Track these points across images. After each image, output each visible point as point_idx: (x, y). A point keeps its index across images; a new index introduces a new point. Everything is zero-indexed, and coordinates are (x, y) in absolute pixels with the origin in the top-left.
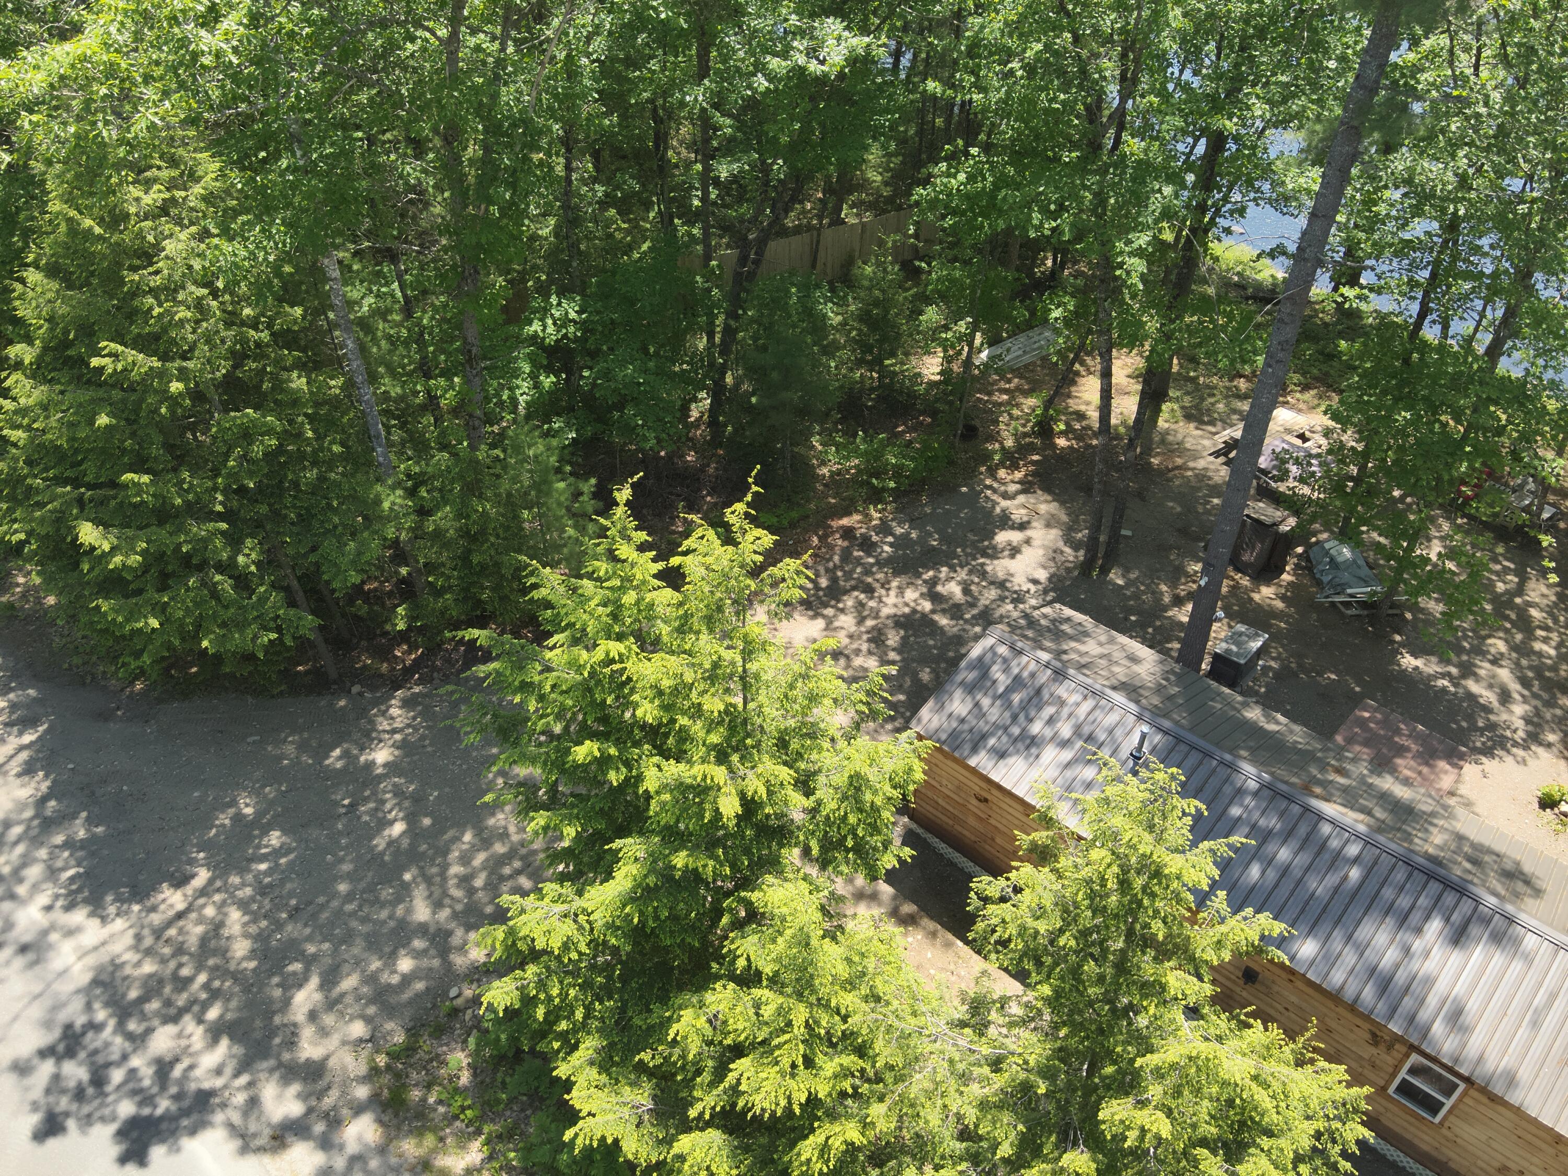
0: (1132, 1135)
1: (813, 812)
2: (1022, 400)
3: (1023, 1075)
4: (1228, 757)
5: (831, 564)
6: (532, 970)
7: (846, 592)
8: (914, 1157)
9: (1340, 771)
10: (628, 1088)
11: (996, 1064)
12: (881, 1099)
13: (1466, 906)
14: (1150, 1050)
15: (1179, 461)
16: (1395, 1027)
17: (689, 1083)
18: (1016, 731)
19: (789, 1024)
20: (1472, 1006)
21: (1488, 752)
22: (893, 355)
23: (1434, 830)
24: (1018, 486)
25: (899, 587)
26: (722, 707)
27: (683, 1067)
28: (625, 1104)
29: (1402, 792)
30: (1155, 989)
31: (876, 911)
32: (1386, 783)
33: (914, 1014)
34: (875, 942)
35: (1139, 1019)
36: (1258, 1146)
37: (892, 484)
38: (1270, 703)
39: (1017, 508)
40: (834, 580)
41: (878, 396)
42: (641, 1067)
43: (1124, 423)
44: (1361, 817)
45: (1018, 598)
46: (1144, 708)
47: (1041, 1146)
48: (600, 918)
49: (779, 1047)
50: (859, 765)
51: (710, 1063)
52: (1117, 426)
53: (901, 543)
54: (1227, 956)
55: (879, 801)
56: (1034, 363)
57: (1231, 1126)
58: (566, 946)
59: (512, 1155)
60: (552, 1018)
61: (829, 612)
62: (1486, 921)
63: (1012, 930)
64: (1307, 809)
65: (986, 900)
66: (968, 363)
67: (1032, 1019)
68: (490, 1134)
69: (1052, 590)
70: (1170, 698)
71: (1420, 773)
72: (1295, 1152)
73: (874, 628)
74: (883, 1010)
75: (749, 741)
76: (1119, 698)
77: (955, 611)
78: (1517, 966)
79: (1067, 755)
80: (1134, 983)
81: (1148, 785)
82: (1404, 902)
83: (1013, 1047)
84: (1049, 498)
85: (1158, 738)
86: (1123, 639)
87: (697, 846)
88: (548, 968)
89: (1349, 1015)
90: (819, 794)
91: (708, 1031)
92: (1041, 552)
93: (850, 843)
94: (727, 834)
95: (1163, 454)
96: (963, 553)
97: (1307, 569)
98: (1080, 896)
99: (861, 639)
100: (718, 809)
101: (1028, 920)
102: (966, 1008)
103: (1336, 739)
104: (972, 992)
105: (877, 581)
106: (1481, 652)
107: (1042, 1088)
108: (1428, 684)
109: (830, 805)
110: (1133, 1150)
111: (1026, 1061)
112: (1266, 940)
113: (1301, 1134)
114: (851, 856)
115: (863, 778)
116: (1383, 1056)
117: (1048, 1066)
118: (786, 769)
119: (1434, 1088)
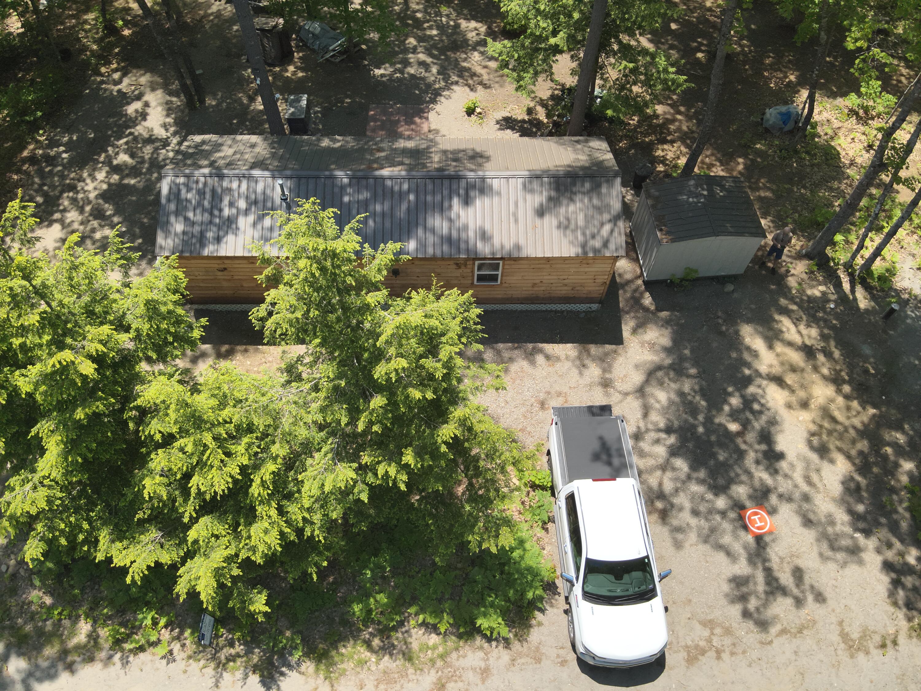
0: (393, 376)
1: (138, 338)
2: (86, 17)
3: (331, 385)
4: (327, 173)
5: (36, 186)
6: (39, 527)
7: (59, 197)
8: (305, 453)
9: (380, 150)
10: (142, 536)
11: (316, 388)
12: (274, 442)
13: (463, 183)
14: (379, 335)
15: (201, 12)
16: (462, 256)
17: (174, 509)
18: (217, 221)
19: (205, 445)
20: (487, 227)
21: (434, 101)
23: (433, 155)
24: (119, 73)
25: (90, 175)
26: (38, 318)
27: (164, 505)
28: (147, 544)
29: (410, 144)
30: (366, 308)
31: (210, 361)
32: (402, 144)
33: (263, 395)
34: (221, 377)
35: (366, 324)
36: (441, 343)
37: (39, 114)
38: (329, 133)
39: (124, 86)
40: (45, 195)
42: (141, 522)
44: (400, 168)
45: (165, 143)
46: (272, 171)
47: (358, 407)
48: (56, 474)
49: (208, 458)
50: (145, 295)
51: (177, 493)
52: (153, 7)
53: (70, 147)
54: (385, 273)
55: (171, 307)
57: (427, 343)
58: (50, 501)
59: (105, 611)
60: (71, 538)
61: (57, 216)
62: (474, 187)
63: (285, 326)
64: (376, 178)
65: (263, 320)
67: (319, 358)
68: (85, 613)
69: (181, 128)
70: (282, 157)
71: (412, 130)
72: (457, 335)
73: (92, 210)
74: (248, 403)
75: (69, 326)
76: (256, 172)
77: (134, 171)
78: (496, 199)
79: (251, 218)
80: (355, 312)
82: (438, 198)
83: (318, 376)
84: (142, 72)
85: (289, 183)
86: (239, 137)
87: (85, 400)
88: (48, 519)
89: (443, 263)
90: (134, 326)
91: (165, 480)
92: (160, 109)
93: (171, 339)
94: (96, 382)
95: (189, 12)
96: (113, 132)
97: (304, 46)
98: (306, 288)
99: (89, 221)
100: (81, 374)
101: (290, 316)
102: (285, 374)
103: (368, 133)
104: (283, 366)
105: (73, 179)
106: (406, 51)
107: (343, 384)
108: (391, 80)
109: (145, 327)
110: (396, 381)
111: (328, 377)
112: (397, 254)
113: (455, 326)
114: (176, 344)
115: (153, 300)
116: (465, 270)
117: (340, 373)
118: (105, 326)
119: (490, 271)
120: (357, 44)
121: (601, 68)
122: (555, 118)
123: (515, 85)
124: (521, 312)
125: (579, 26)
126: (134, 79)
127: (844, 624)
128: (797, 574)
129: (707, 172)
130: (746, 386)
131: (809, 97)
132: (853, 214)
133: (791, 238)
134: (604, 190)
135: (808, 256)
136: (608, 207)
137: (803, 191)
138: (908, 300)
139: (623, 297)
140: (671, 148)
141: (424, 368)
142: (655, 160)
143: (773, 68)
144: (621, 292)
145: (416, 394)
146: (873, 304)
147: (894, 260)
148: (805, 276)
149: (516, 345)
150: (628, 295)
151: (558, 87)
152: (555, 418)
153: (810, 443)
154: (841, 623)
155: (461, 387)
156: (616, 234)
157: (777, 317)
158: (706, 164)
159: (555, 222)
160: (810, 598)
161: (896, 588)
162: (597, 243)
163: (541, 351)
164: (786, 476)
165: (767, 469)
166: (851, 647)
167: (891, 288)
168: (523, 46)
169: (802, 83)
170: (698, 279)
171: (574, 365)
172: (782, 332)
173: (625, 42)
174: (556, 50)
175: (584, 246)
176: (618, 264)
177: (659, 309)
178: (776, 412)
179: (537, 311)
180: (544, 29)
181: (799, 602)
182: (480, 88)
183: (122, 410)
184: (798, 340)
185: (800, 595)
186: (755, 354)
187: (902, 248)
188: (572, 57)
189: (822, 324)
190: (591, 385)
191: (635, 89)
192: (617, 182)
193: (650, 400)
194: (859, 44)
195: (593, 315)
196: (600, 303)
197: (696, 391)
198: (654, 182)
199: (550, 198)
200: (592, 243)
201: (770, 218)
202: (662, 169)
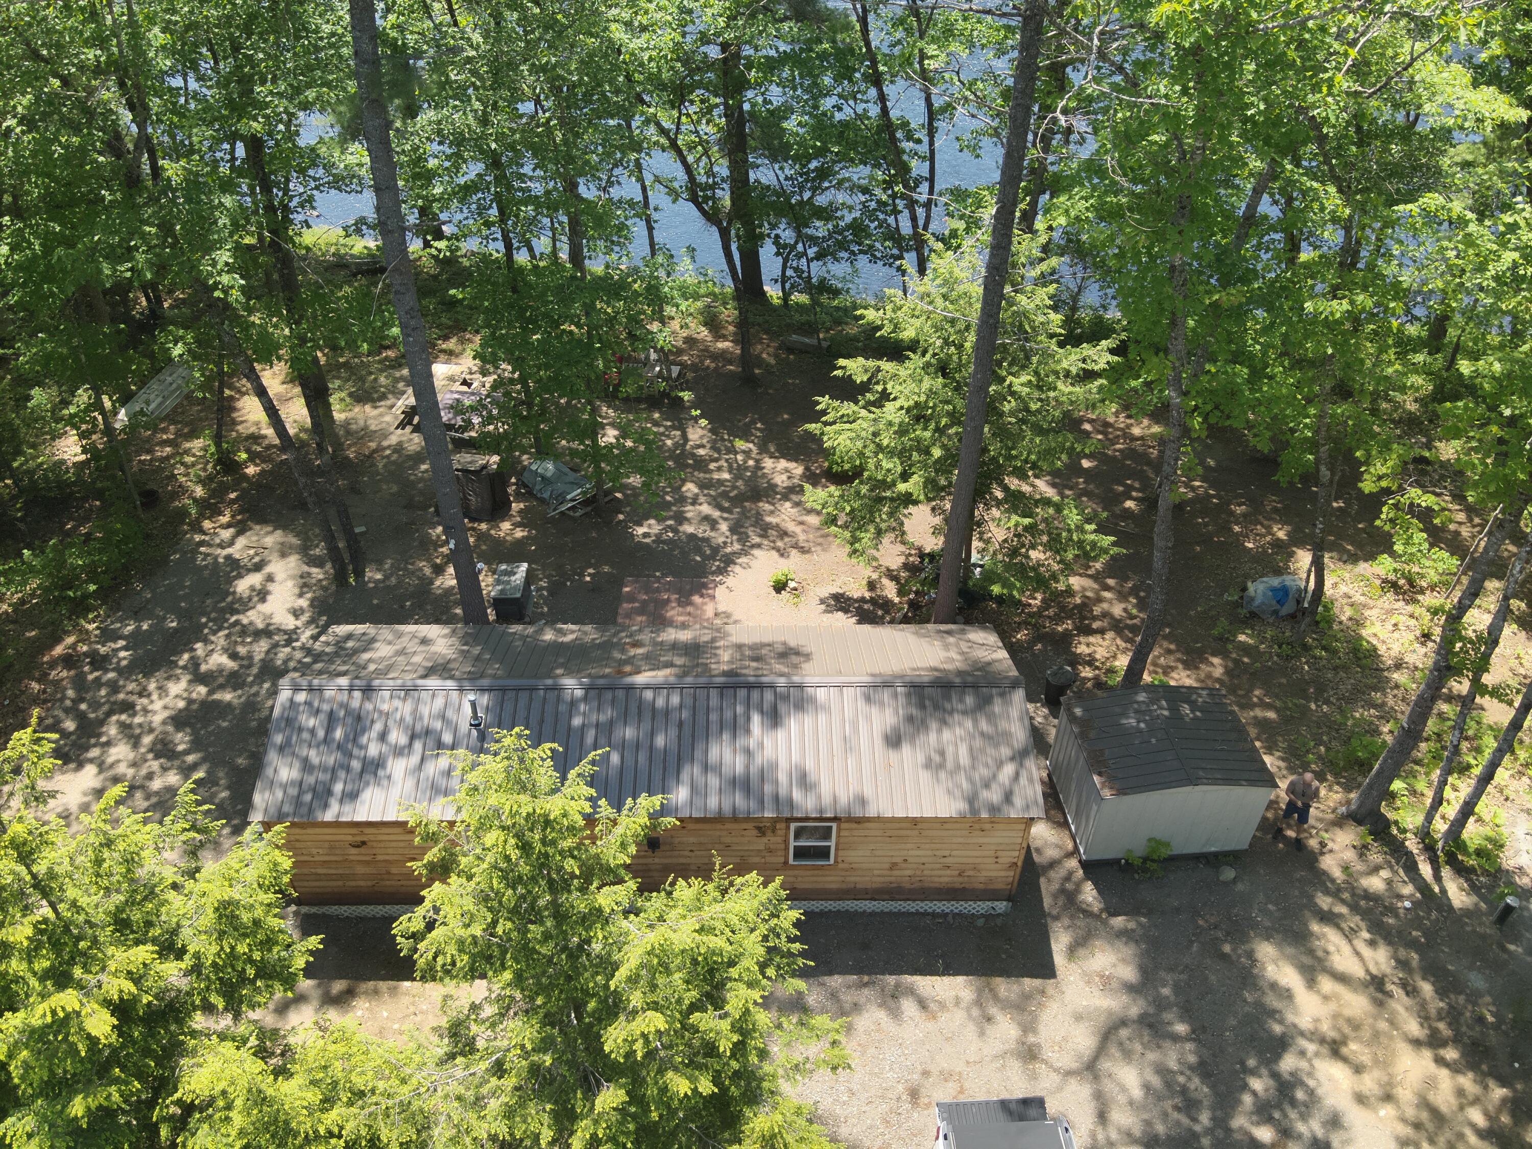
0: (639, 1046)
1: (196, 970)
2: (188, 445)
3: (526, 1063)
4: (549, 682)
5: (68, 703)
7: (102, 722)
9: (636, 644)
11: (499, 1069)
13: (768, 694)
14: (616, 966)
15: (373, 445)
16: (768, 814)
18: (356, 765)
20: (810, 765)
21: (722, 571)
22: (18, 452)
23: (720, 652)
24: (232, 531)
25: (159, 687)
26: (29, 932)
29: (685, 636)
30: (597, 915)
32: (671, 635)
33: (404, 1081)
34: (333, 1047)
35: (594, 945)
36: (730, 979)
37: (92, 588)
38: (552, 619)
39: (240, 549)
40: (81, 717)
41: (25, 502)
43: (303, 429)
44: (667, 671)
45: (291, 636)
46: (459, 680)
47: (573, 1109)
50: (219, 892)
52: (297, 435)
53: (134, 641)
54: (633, 850)
55: (259, 912)
56: (180, 405)
57: (704, 980)
61: (94, 753)
62: (786, 697)
63: (451, 950)
64: (631, 688)
65: (416, 937)
66: (109, 430)
67: (508, 1008)
69: (320, 614)
70: (478, 658)
71: (689, 614)
72: (758, 963)
73: (154, 743)
74: (374, 1099)
75: (82, 945)
76: (433, 682)
77: (234, 680)
78: (822, 718)
79: (415, 759)
80: (576, 922)
81: (503, 754)
82: (728, 717)
83: (505, 1043)
84: (270, 529)
85: (485, 699)
86: (411, 628)
87: (90, 1081)
89: (736, 826)
90: (191, 949)
92: (290, 584)
93: (251, 972)
94: (115, 1051)
95: (355, 444)
96: (209, 620)
97: (527, 492)
98: (495, 882)
99: (146, 761)
100: (89, 1035)
101: (460, 932)
102: (446, 1040)
103: (620, 620)
104: (444, 1022)
105: (131, 693)
106: (682, 500)
107: (548, 1060)
108: (658, 539)
109: (210, 951)
110: (645, 1056)
111: (523, 1047)
112: (654, 816)
113: (753, 946)
114: (259, 983)
115: (229, 903)
116: (773, 839)
117: (543, 1040)
118: (141, 947)
119: (817, 839)
120: (609, 492)
121: (979, 525)
122: (912, 596)
123: (848, 548)
124: (873, 914)
125: (942, 466)
126: (255, 538)
129: (1164, 679)
130: (1278, 1057)
131: (1313, 563)
132: (1415, 746)
133: (1317, 789)
134: (997, 707)
135: (1353, 819)
136: (1007, 736)
137: (1325, 708)
139: (1048, 887)
140: (1100, 641)
141: (697, 1031)
142: (1076, 661)
143: (1248, 520)
144: (1042, 880)
145: (680, 1085)
146: (1475, 899)
147: (1497, 821)
148: (1352, 853)
149: (866, 978)
150: (1055, 886)
151: (914, 552)
152: (942, 1125)
155: (767, 1068)
156: (1023, 780)
157: (1315, 927)
158: (1162, 667)
159: (921, 758)
162: (994, 795)
163: (910, 990)
168: (858, 493)
169: (1298, 540)
170: (1173, 859)
171: (970, 1016)
172: (1326, 953)
173: (1013, 487)
174: (908, 500)
175: (972, 800)
176: (1033, 831)
177: (1110, 912)
178: (1336, 1108)
179: (899, 914)
180: (889, 470)
182: (794, 552)
183: (151, 1104)
184: (1357, 968)
186: (1287, 995)
187: (1507, 799)
188: (933, 509)
189: (1394, 938)
190: (1004, 1055)
191: (1033, 554)
192: (1019, 695)
193: (1108, 1086)
194: (1384, 484)
195: (999, 922)
196: (1009, 899)
197: (1191, 1068)
198: (1081, 696)
199: (910, 719)
200: (985, 795)
201: (1278, 754)
202: (1090, 675)
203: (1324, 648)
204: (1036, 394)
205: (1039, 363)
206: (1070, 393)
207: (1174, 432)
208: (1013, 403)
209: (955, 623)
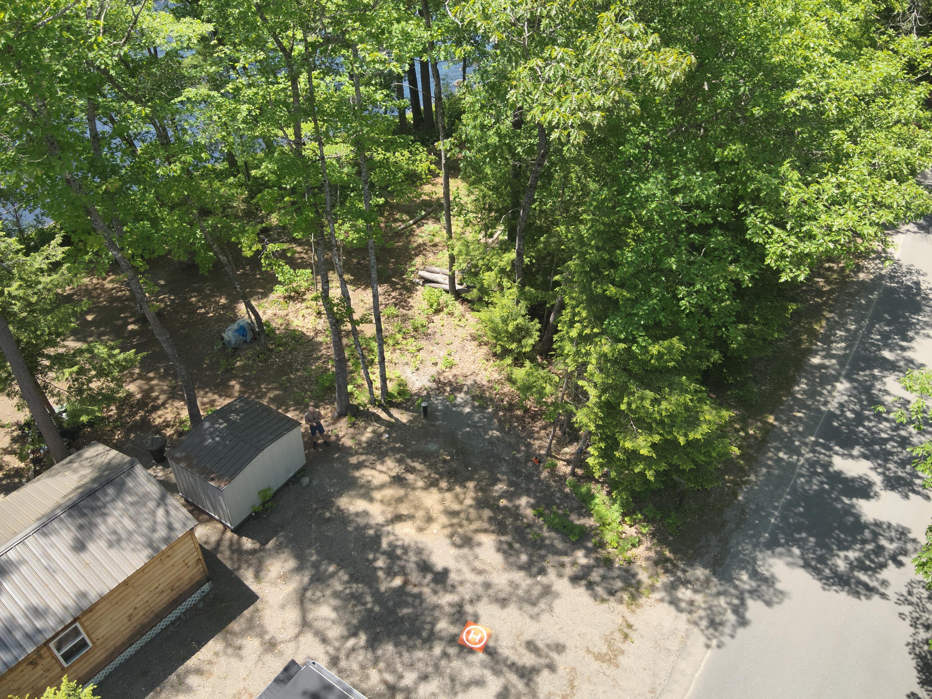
16: (30, 650)
20: (35, 601)
78: (24, 569)
89: (15, 674)
116: (44, 662)
119: (72, 641)
121: (46, 387)
122: (31, 456)
124: (137, 653)
127: (591, 649)
128: (532, 647)
129: (213, 409)
130: (379, 544)
131: (247, 307)
132: (346, 366)
133: (319, 412)
134: (130, 484)
135: (341, 415)
136: (146, 496)
137: (298, 373)
138: (428, 393)
139: (224, 557)
140: (165, 411)
142: (158, 429)
144: (219, 556)
146: (410, 414)
147: (398, 375)
148: (351, 430)
149: (158, 689)
150: (228, 553)
151: (13, 428)
153: (454, 545)
154: (588, 651)
156: (173, 512)
157: (357, 474)
158: (207, 403)
159: (102, 544)
160: (554, 655)
161: (593, 589)
162: (162, 532)
163: (188, 672)
164: (462, 583)
165: (446, 591)
166: (610, 660)
167: (412, 395)
169: (233, 300)
170: (276, 493)
171: (228, 656)
172: (369, 482)
173: (52, 354)
175: (150, 544)
176: (197, 534)
177: (264, 543)
178: (416, 543)
179: (153, 640)
181: (552, 667)
184: (385, 478)
185: (547, 661)
186: (366, 513)
187: (396, 364)
189: (390, 453)
190: (260, 658)
191: (93, 385)
192: (139, 469)
193: (318, 625)
194: (254, 249)
195: (211, 596)
196: (208, 580)
197: (348, 582)
198: (174, 447)
199: (81, 527)
200: (156, 536)
201: (292, 408)
202: (172, 432)
203: (280, 345)
204: (30, 291)
205: (19, 272)
206: (52, 281)
207: (130, 273)
208: (19, 304)
209: (71, 454)
